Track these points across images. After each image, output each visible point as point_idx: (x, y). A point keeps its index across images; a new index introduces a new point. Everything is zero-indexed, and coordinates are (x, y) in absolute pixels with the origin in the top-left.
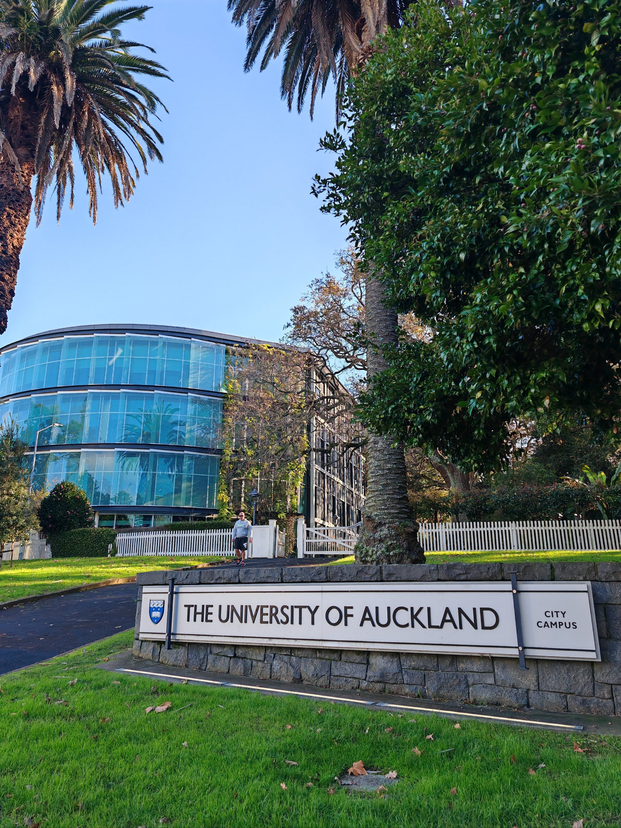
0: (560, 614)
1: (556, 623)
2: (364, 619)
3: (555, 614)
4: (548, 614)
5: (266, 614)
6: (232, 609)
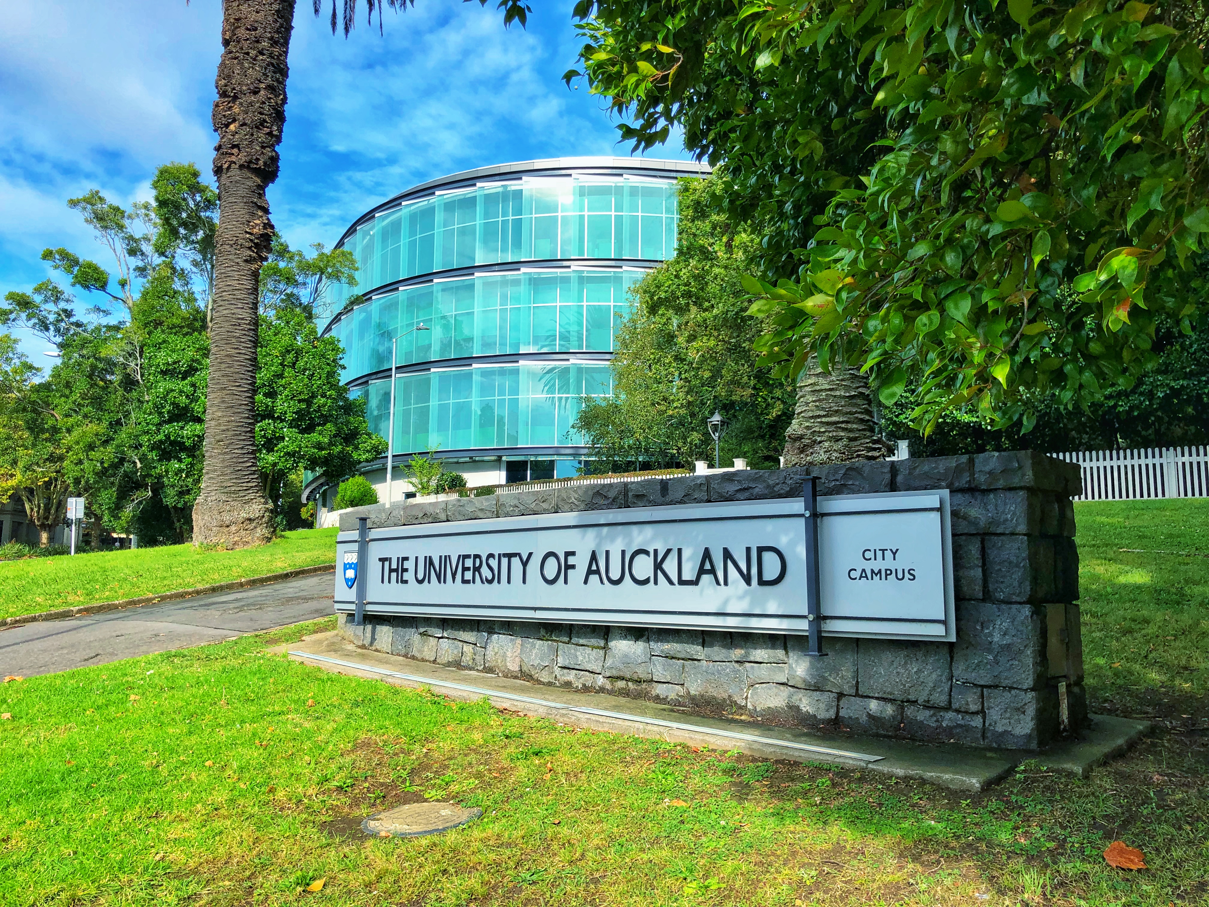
0: (888, 554)
1: (880, 571)
2: (590, 572)
3: (880, 554)
4: (868, 555)
5: (468, 569)
6: (429, 562)
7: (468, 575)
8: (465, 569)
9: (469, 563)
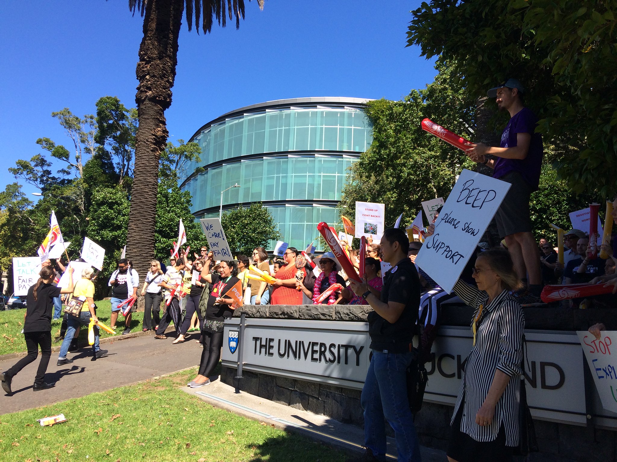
5: (316, 351)
6: (288, 344)
7: (316, 356)
8: (314, 352)
9: (317, 348)
